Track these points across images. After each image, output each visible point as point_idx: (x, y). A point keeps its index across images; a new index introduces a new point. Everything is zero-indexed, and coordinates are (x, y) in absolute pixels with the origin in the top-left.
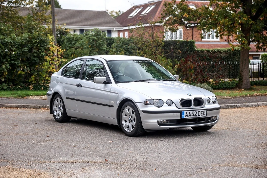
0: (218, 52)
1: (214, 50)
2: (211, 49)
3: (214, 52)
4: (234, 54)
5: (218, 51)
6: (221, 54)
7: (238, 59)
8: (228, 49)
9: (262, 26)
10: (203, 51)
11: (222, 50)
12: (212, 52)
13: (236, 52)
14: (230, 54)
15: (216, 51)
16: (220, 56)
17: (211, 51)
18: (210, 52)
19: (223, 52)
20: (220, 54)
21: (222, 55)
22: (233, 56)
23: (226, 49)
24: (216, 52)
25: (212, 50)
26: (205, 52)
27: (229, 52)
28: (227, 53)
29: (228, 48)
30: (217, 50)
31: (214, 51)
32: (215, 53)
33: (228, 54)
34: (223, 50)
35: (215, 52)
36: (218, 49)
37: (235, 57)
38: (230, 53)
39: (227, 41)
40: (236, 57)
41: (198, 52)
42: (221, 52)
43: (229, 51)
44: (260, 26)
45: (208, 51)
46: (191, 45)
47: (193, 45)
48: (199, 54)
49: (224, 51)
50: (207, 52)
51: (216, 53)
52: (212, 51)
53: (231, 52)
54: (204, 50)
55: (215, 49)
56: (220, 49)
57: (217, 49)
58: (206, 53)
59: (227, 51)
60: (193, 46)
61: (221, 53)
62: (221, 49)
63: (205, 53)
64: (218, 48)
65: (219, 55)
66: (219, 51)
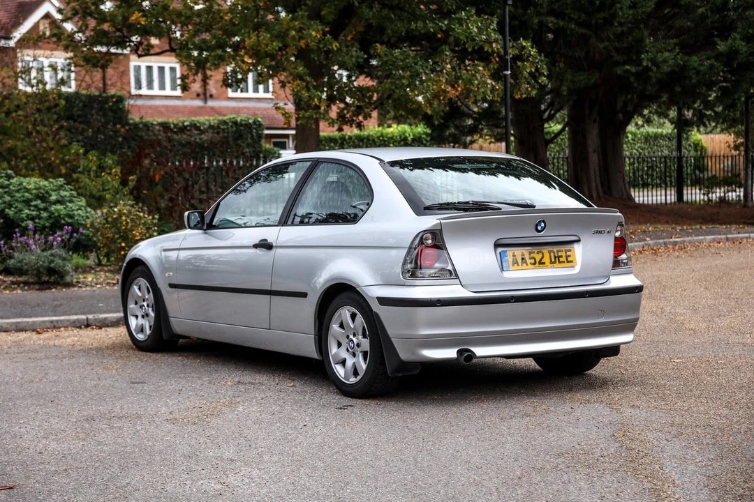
0: (193, 129)
1: (180, 122)
2: (172, 120)
3: (183, 129)
4: (238, 135)
5: (194, 126)
6: (201, 134)
7: (248, 148)
8: (219, 120)
9: (358, 57)
10: (149, 125)
11: (204, 124)
12: (175, 130)
13: (242, 128)
14: (226, 135)
15: (188, 126)
16: (198, 140)
17: (172, 126)
18: (171, 130)
19: (208, 128)
20: (198, 134)
21: (203, 136)
22: (236, 139)
23: (216, 122)
24: (189, 128)
25: (175, 122)
26: (157, 127)
27: (223, 129)
28: (218, 133)
29: (220, 118)
30: (191, 123)
31: (181, 124)
32: (185, 131)
33: (221, 135)
34: (207, 123)
35: (185, 127)
36: (193, 121)
37: (240, 142)
38: (226, 131)
39: (202, 97)
40: (243, 142)
41: (135, 128)
42: (200, 130)
43: (222, 127)
44: (352, 56)
45: (165, 126)
46: (115, 108)
47: (121, 106)
48: (140, 134)
49: (211, 127)
50: (161, 129)
51: (188, 130)
52: (176, 125)
53: (228, 128)
54: (155, 123)
55: (185, 121)
56: (198, 122)
57: (190, 120)
58: (159, 131)
59: (219, 127)
60: (121, 109)
61: (203, 132)
62: (202, 119)
63: (157, 133)
64: (193, 118)
65: (196, 137)
66: (196, 124)
